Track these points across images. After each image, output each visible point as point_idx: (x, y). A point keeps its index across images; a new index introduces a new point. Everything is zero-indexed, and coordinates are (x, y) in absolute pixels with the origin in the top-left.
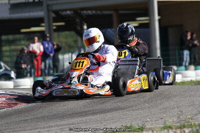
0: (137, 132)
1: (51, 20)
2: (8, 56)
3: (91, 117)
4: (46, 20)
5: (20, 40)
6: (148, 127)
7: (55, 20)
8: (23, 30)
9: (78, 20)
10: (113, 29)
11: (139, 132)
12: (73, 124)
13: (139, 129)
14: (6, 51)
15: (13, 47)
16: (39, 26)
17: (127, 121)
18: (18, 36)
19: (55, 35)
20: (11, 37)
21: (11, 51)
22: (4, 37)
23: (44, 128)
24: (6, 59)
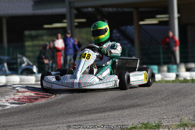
0: (153, 129)
1: (73, 16)
2: (30, 52)
3: (109, 113)
4: (68, 16)
5: (42, 35)
6: (165, 124)
7: (77, 17)
8: (46, 26)
9: (99, 17)
10: (133, 27)
11: (155, 129)
13: (156, 126)
14: (29, 46)
15: (36, 43)
16: (61, 22)
17: (144, 118)
18: (40, 32)
19: (77, 31)
20: (34, 33)
21: (33, 46)
22: (27, 33)
23: (63, 123)
24: (28, 54)
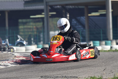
1: (48, 11)
2: (22, 32)
3: (70, 70)
4: (45, 11)
5: (29, 22)
6: (104, 77)
7: (51, 11)
8: (31, 17)
9: (64, 11)
10: (84, 17)
12: (60, 74)
13: (99, 78)
14: (21, 29)
15: (25, 27)
16: (41, 14)
17: (92, 74)
18: (28, 20)
19: (50, 20)
20: (24, 20)
21: (24, 29)
22: (20, 21)
24: (21, 33)
